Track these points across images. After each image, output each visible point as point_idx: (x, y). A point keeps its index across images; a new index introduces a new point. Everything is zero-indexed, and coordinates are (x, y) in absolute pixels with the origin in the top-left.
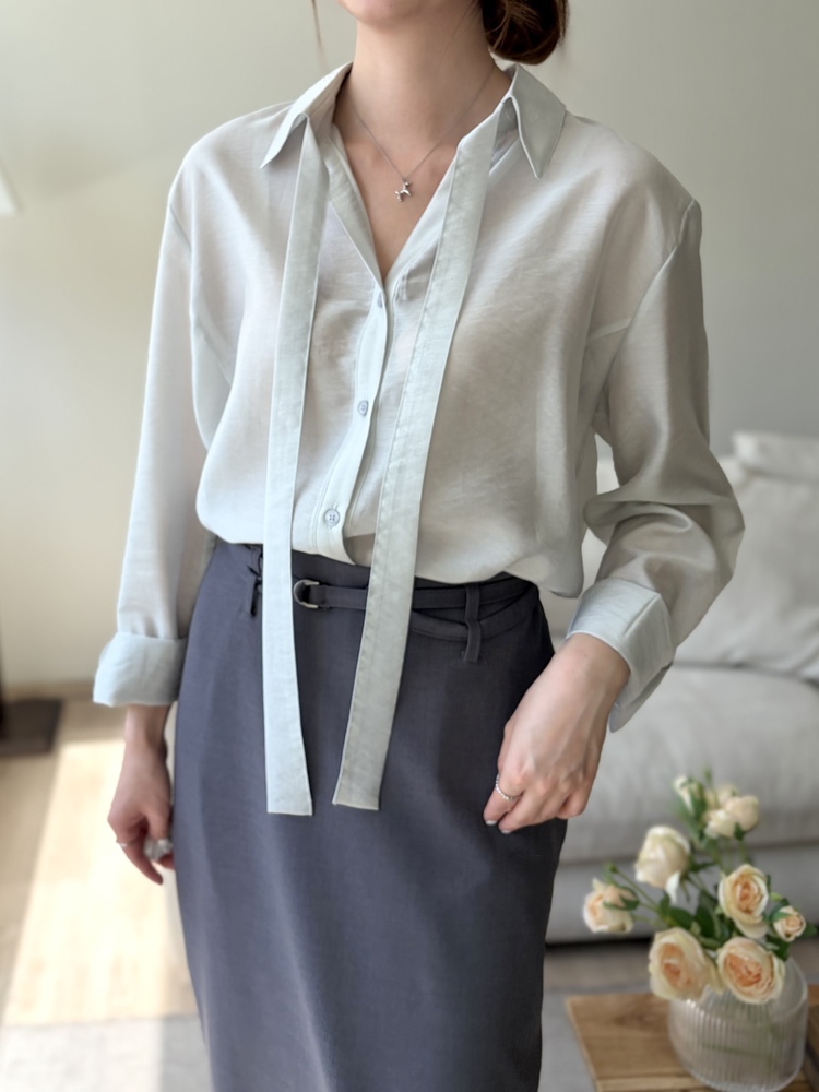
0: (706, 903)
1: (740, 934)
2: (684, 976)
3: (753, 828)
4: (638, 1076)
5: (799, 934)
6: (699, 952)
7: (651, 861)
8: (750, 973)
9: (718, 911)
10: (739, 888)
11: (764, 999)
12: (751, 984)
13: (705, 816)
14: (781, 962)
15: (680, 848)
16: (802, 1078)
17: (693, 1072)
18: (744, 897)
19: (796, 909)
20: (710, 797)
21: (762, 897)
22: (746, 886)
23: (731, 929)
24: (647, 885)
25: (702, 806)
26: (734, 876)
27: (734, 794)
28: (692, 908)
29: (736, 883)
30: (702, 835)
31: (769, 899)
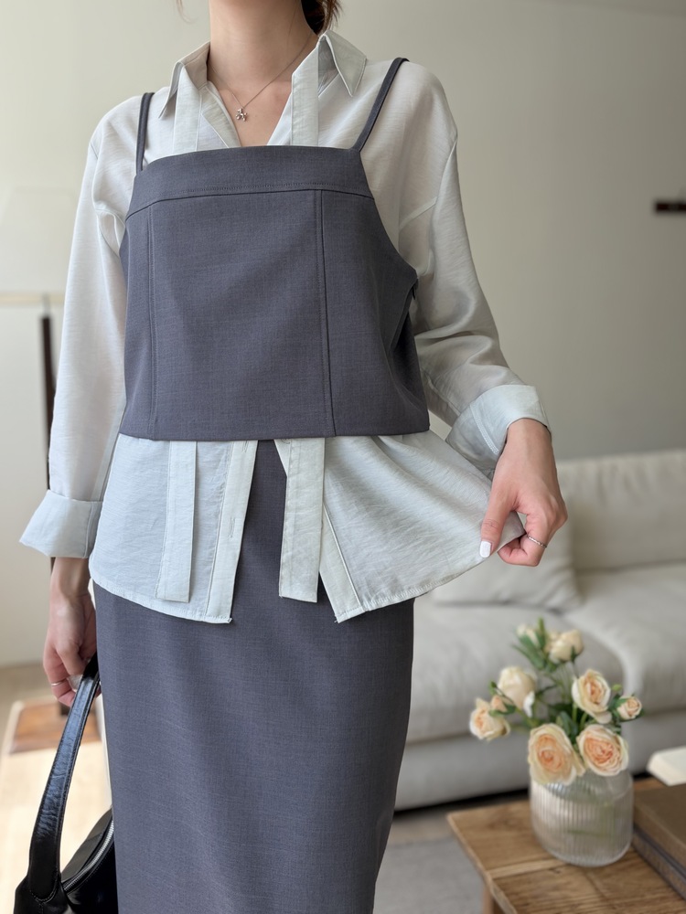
1: (596, 723)
2: (557, 760)
5: (638, 712)
8: (603, 752)
10: (588, 685)
11: (615, 771)
12: (605, 761)
18: (593, 693)
21: (605, 691)
22: (593, 684)
23: (586, 719)
25: (544, 638)
26: (582, 678)
29: (585, 683)
30: (546, 661)
31: (612, 692)
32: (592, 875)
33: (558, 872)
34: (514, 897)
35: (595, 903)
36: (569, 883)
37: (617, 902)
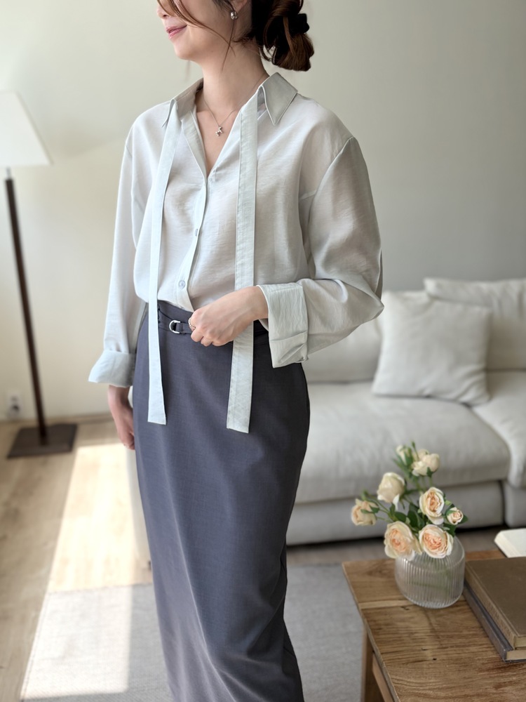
0: (413, 510)
1: (431, 523)
2: (403, 544)
3: (436, 471)
4: (379, 600)
5: (460, 521)
6: (410, 534)
7: (385, 490)
8: (435, 542)
9: (419, 511)
10: (429, 499)
11: (442, 555)
12: (436, 548)
13: (412, 465)
14: (451, 536)
15: (400, 482)
16: (463, 599)
17: (407, 598)
18: (432, 504)
19: (458, 509)
20: (414, 455)
21: (441, 503)
22: (433, 498)
23: (425, 520)
24: (383, 501)
25: (410, 460)
26: (427, 493)
27: (427, 454)
28: (406, 512)
29: (428, 497)
30: (411, 475)
31: (445, 505)
32: (430, 614)
33: (408, 609)
34: (372, 623)
35: (427, 633)
36: (412, 618)
37: (442, 634)
